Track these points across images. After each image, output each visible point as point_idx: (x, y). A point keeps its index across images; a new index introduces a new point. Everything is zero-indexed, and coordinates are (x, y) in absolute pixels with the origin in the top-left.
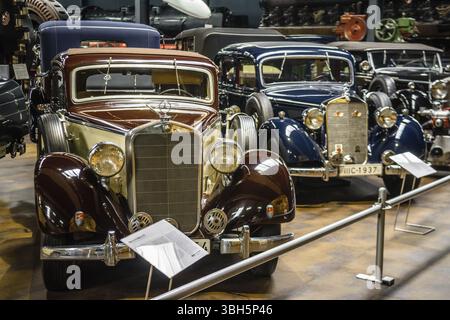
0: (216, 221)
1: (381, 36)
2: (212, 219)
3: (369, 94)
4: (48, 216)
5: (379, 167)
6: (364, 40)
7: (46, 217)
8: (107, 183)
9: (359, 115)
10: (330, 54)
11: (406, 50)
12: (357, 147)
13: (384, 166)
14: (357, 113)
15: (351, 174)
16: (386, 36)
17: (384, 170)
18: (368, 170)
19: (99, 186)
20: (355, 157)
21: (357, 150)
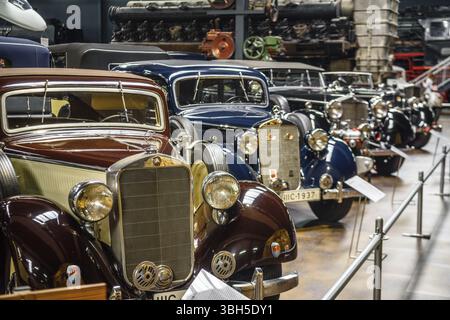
0: (226, 265)
1: (249, 54)
2: (220, 262)
3: (287, 116)
4: (31, 270)
5: (317, 191)
6: (233, 58)
7: (28, 272)
8: (92, 229)
9: (291, 137)
10: (244, 74)
11: (291, 69)
12: (291, 171)
13: (322, 190)
14: (289, 136)
15: (291, 201)
16: (255, 54)
17: (321, 195)
18: (307, 195)
19: (83, 233)
20: (289, 183)
21: (291, 176)
